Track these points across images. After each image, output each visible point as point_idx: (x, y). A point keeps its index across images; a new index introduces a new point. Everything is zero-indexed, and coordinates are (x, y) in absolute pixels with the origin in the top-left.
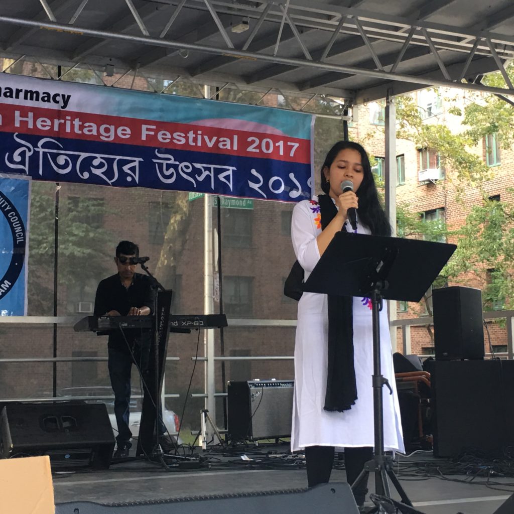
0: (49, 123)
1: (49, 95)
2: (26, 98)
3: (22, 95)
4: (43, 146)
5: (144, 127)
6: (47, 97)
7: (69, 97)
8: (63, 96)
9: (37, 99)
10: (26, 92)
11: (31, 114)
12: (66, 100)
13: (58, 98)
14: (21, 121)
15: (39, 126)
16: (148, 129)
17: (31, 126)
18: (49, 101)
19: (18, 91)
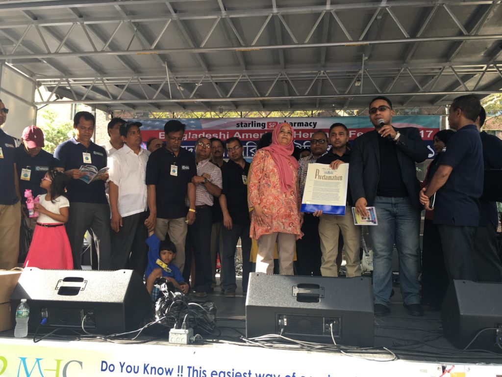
0: (308, 135)
1: (307, 123)
2: (298, 126)
3: (296, 125)
4: (306, 145)
5: (350, 132)
6: (307, 124)
7: (316, 123)
8: (314, 123)
9: (303, 126)
10: (298, 123)
11: (300, 132)
12: (315, 124)
13: (311, 124)
14: (296, 136)
15: (304, 137)
16: (352, 133)
17: (300, 137)
18: (308, 126)
19: (295, 123)
